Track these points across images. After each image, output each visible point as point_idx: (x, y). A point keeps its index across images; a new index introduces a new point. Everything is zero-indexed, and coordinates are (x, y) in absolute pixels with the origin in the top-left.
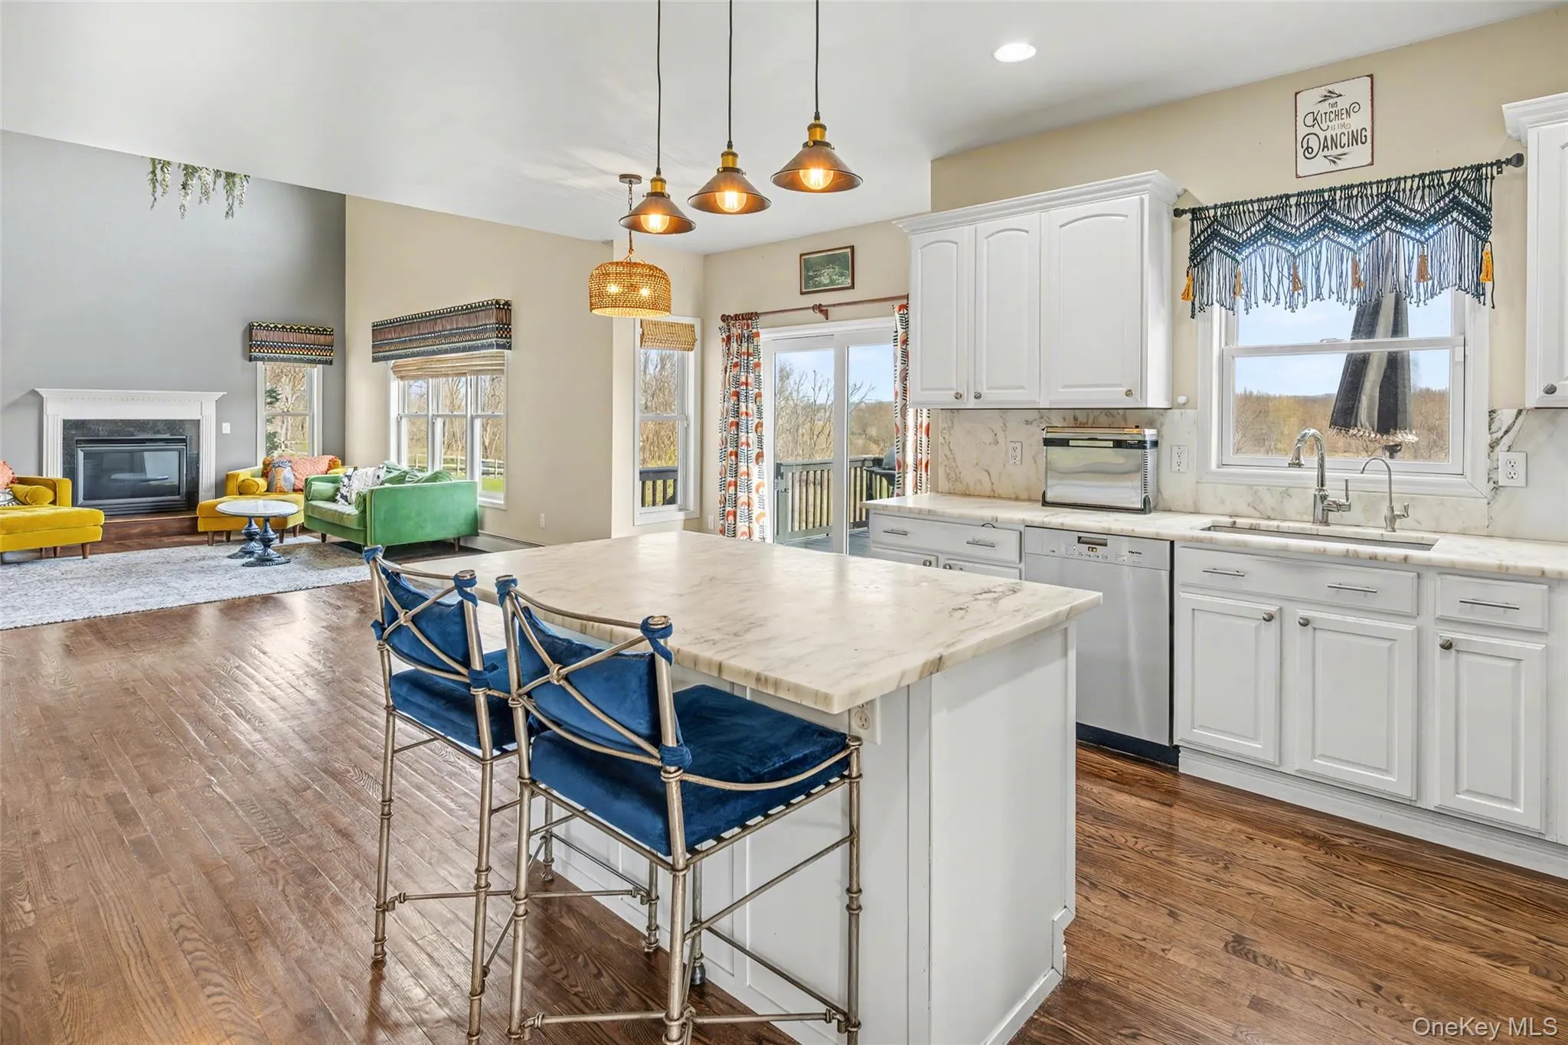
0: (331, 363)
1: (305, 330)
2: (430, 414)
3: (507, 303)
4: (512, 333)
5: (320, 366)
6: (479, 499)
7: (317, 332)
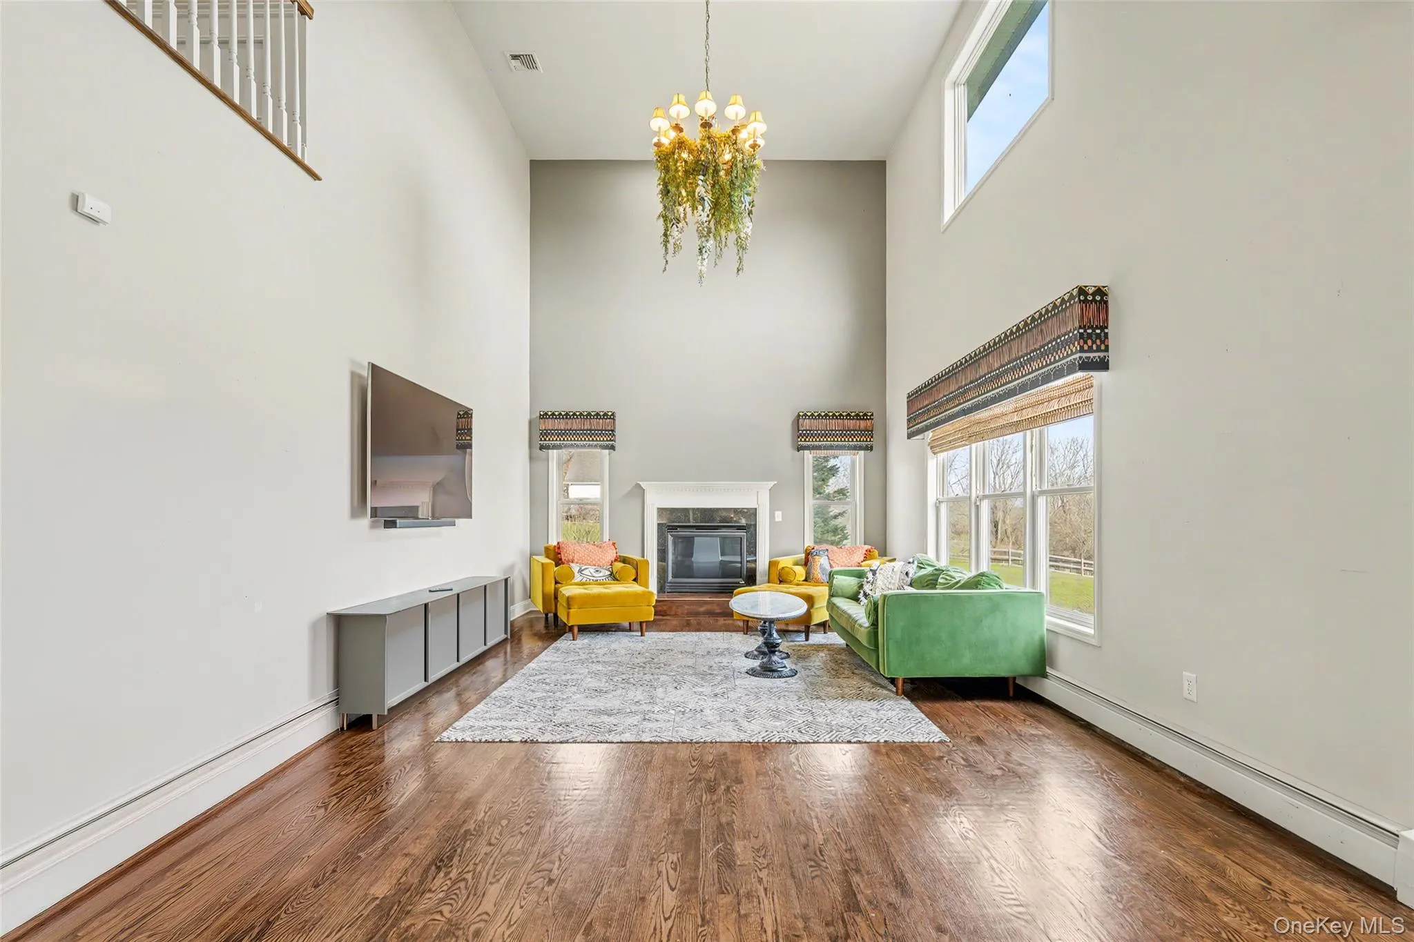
0: (871, 449)
1: (846, 416)
2: (974, 496)
3: (1100, 291)
4: (1111, 342)
5: (862, 453)
6: (1047, 618)
7: (858, 417)
